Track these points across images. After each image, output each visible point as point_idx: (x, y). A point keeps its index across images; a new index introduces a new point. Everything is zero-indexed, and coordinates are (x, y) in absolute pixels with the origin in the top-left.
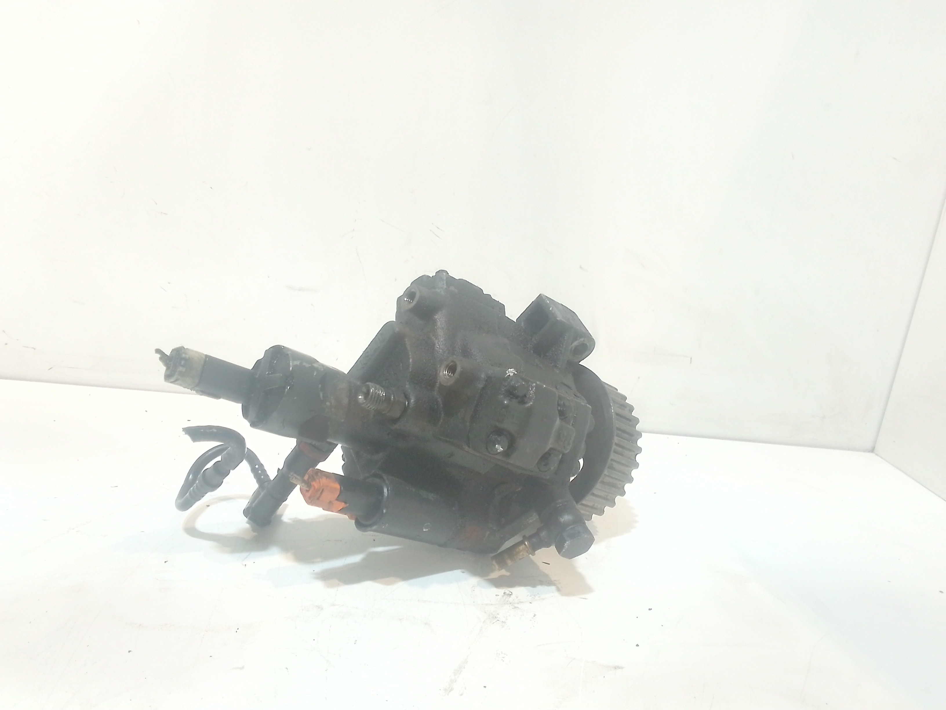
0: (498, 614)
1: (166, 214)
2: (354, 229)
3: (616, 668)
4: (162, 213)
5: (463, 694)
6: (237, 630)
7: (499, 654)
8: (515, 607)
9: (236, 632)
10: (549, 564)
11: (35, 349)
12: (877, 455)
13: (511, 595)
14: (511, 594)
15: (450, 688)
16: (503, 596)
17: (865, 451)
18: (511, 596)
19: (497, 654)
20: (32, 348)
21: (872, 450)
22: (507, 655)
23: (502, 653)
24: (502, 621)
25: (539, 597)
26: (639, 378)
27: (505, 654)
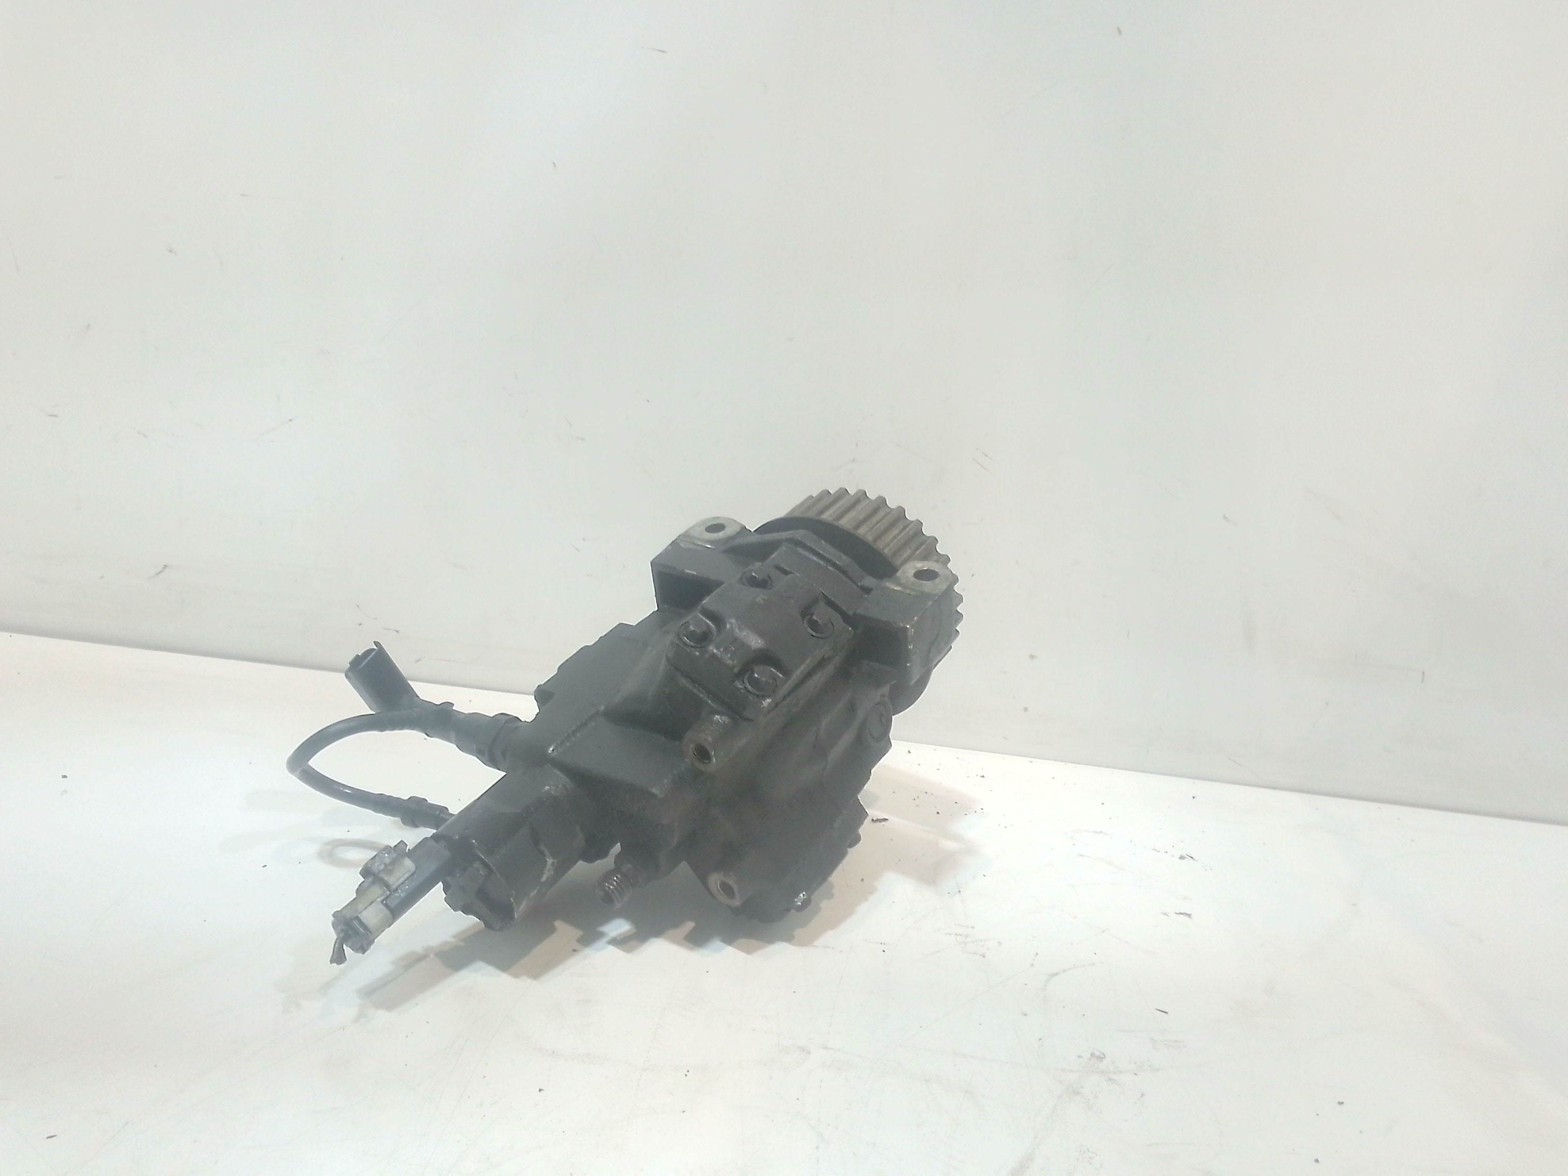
0: (1082, 1087)
1: (583, 439)
4: (577, 437)
7: (1084, 1152)
8: (1110, 1079)
9: (686, 1075)
10: (1168, 1014)
11: (397, 632)
13: (1102, 1058)
14: (1103, 1056)
16: (1090, 1059)
18: (1104, 1060)
19: (1081, 1152)
20: (394, 630)
22: (1097, 1155)
23: (1089, 1151)
24: (1089, 1100)
25: (1150, 1066)
26: (1327, 704)
27: (1093, 1153)
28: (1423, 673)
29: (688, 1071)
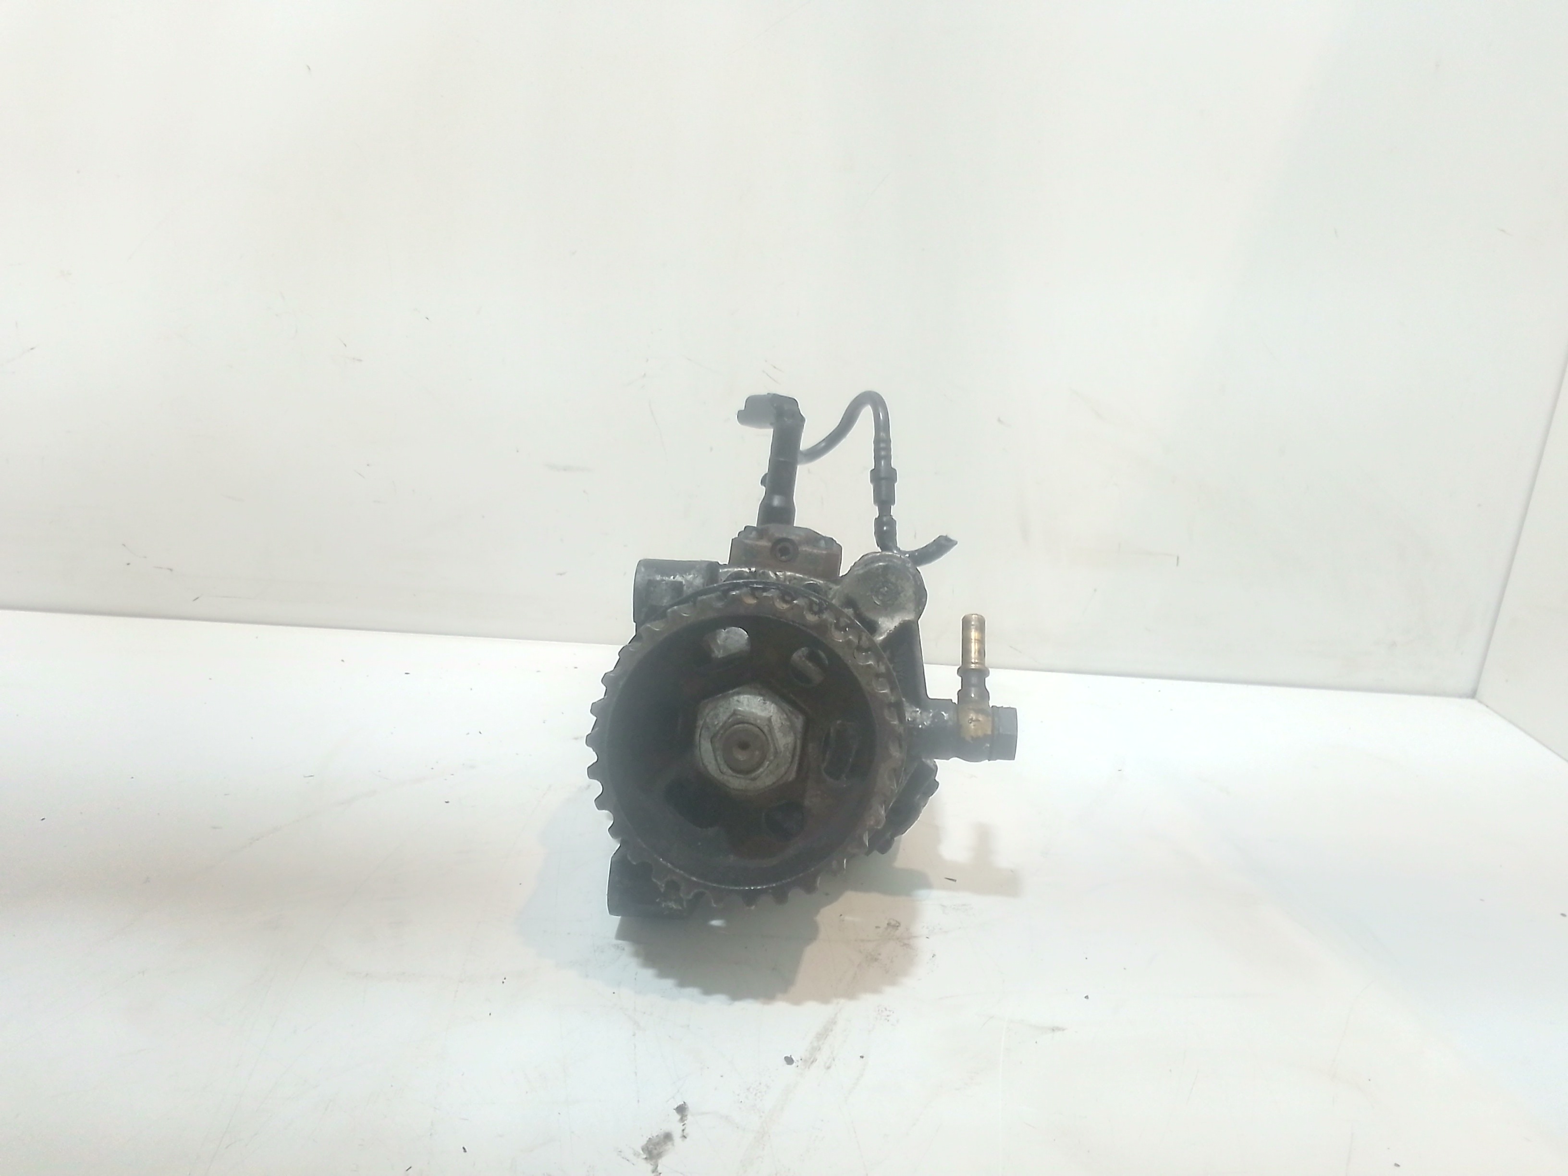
0: (880, 954)
1: (360, 360)
2: (645, 374)
3: (1054, 1029)
4: (354, 359)
5: (830, 1067)
6: (504, 981)
7: (882, 1011)
8: (905, 945)
9: (503, 982)
10: (955, 881)
11: (171, 570)
12: (1480, 702)
13: (898, 926)
14: (898, 924)
15: (812, 1059)
16: (886, 929)
17: (1460, 696)
18: (899, 928)
19: (879, 1011)
20: (169, 569)
21: (1473, 695)
22: (893, 1012)
23: (886, 1009)
24: (886, 964)
25: (940, 929)
26: (1095, 590)
27: (890, 1011)
28: (1178, 558)
29: (505, 979)
